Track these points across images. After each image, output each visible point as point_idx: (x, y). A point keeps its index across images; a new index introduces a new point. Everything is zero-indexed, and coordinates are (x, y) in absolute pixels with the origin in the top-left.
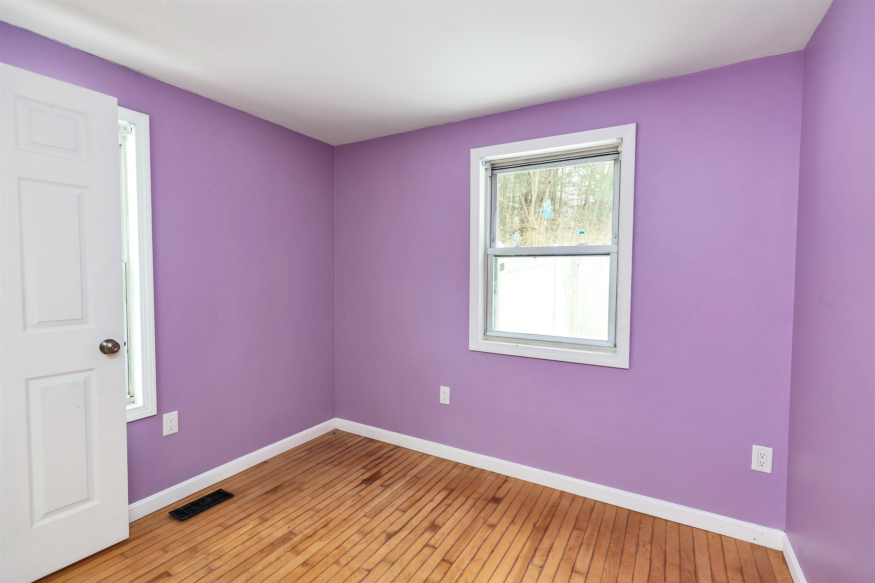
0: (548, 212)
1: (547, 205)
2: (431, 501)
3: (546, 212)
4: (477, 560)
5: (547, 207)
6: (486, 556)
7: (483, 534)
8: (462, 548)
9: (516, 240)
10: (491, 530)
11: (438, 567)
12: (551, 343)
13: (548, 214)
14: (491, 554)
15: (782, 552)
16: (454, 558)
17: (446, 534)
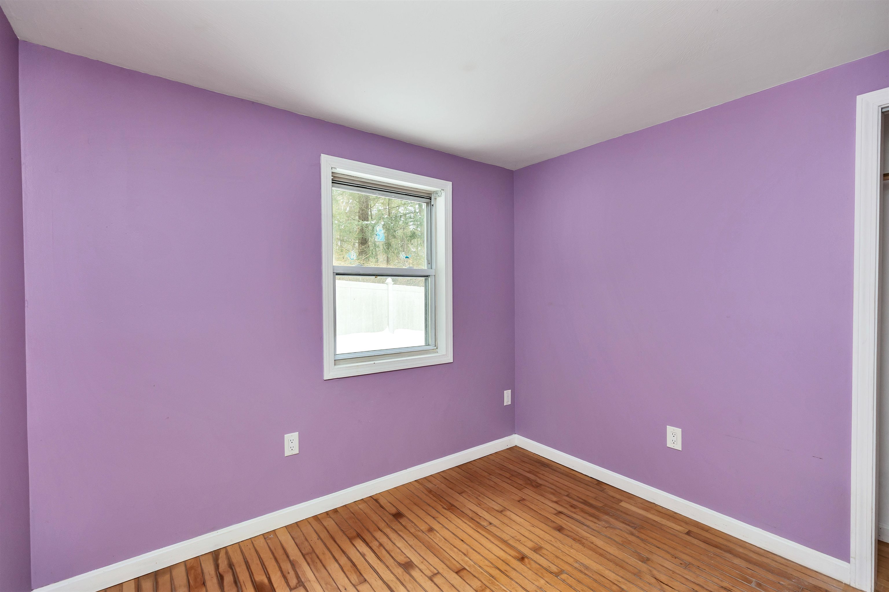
0: (381, 235)
1: (380, 230)
2: (363, 555)
3: (379, 235)
4: (467, 552)
5: (380, 231)
6: (465, 546)
7: (438, 539)
8: (448, 556)
9: (353, 259)
10: (435, 532)
11: (465, 579)
12: (391, 355)
13: (381, 237)
14: (465, 543)
15: (516, 446)
16: (458, 565)
17: (423, 560)
